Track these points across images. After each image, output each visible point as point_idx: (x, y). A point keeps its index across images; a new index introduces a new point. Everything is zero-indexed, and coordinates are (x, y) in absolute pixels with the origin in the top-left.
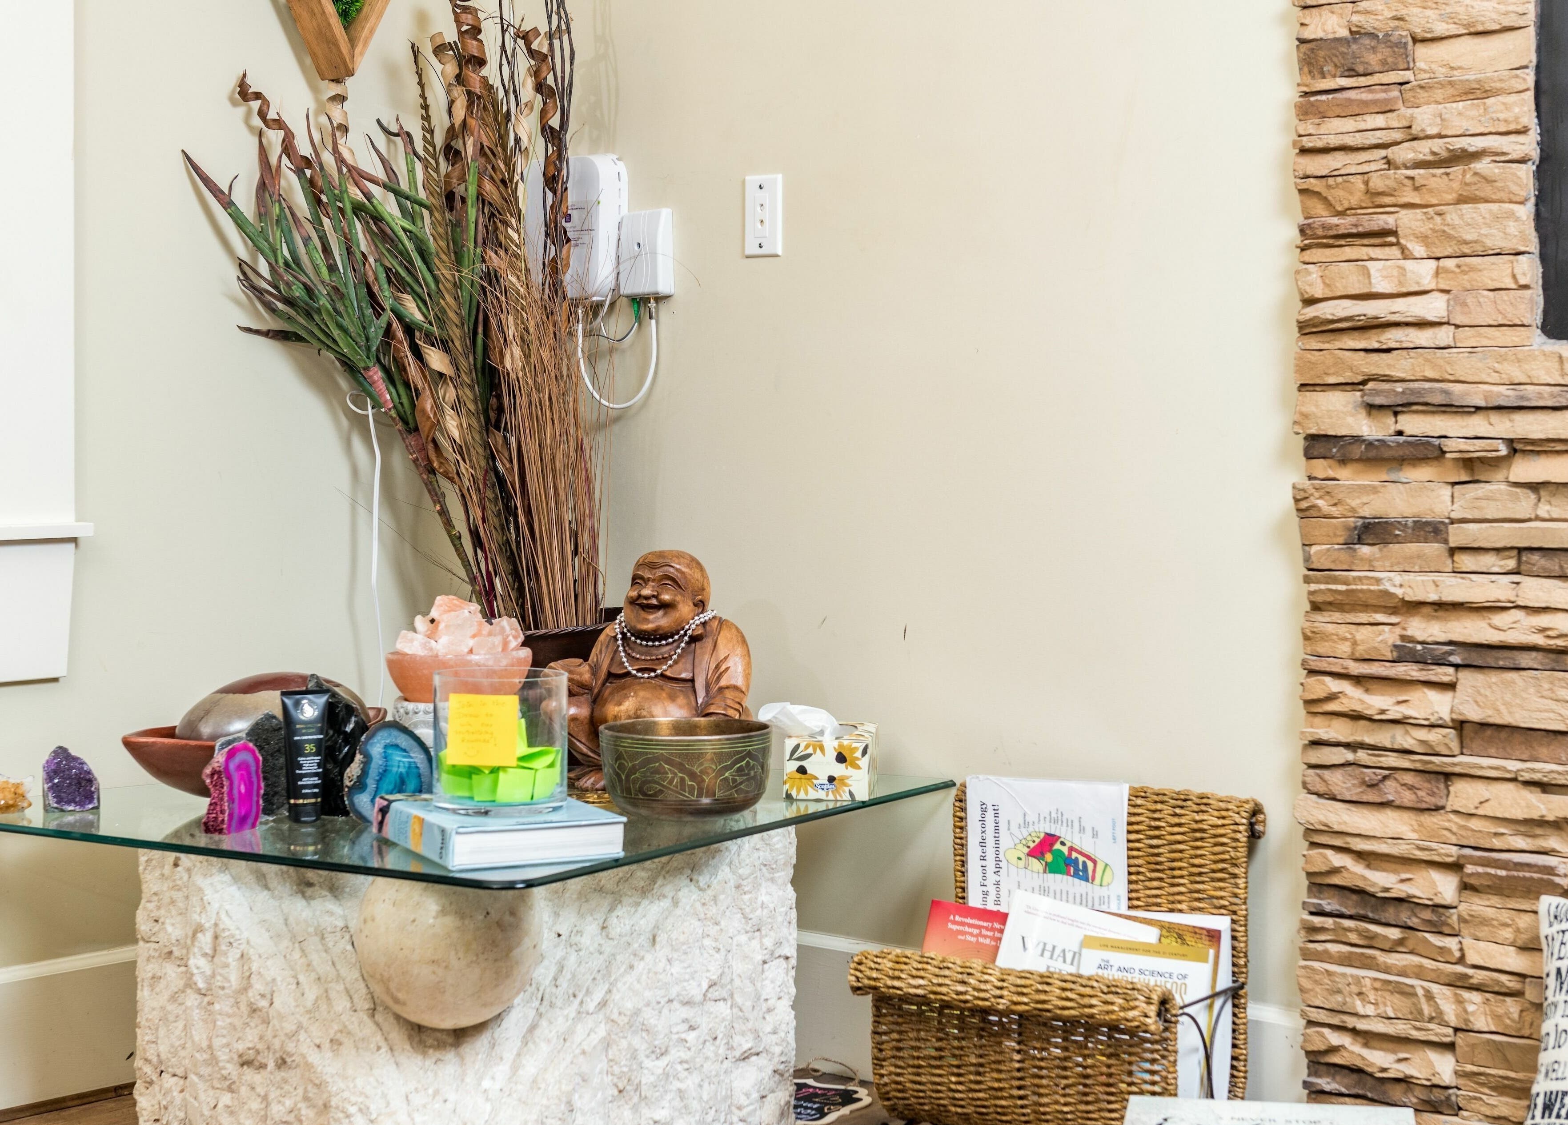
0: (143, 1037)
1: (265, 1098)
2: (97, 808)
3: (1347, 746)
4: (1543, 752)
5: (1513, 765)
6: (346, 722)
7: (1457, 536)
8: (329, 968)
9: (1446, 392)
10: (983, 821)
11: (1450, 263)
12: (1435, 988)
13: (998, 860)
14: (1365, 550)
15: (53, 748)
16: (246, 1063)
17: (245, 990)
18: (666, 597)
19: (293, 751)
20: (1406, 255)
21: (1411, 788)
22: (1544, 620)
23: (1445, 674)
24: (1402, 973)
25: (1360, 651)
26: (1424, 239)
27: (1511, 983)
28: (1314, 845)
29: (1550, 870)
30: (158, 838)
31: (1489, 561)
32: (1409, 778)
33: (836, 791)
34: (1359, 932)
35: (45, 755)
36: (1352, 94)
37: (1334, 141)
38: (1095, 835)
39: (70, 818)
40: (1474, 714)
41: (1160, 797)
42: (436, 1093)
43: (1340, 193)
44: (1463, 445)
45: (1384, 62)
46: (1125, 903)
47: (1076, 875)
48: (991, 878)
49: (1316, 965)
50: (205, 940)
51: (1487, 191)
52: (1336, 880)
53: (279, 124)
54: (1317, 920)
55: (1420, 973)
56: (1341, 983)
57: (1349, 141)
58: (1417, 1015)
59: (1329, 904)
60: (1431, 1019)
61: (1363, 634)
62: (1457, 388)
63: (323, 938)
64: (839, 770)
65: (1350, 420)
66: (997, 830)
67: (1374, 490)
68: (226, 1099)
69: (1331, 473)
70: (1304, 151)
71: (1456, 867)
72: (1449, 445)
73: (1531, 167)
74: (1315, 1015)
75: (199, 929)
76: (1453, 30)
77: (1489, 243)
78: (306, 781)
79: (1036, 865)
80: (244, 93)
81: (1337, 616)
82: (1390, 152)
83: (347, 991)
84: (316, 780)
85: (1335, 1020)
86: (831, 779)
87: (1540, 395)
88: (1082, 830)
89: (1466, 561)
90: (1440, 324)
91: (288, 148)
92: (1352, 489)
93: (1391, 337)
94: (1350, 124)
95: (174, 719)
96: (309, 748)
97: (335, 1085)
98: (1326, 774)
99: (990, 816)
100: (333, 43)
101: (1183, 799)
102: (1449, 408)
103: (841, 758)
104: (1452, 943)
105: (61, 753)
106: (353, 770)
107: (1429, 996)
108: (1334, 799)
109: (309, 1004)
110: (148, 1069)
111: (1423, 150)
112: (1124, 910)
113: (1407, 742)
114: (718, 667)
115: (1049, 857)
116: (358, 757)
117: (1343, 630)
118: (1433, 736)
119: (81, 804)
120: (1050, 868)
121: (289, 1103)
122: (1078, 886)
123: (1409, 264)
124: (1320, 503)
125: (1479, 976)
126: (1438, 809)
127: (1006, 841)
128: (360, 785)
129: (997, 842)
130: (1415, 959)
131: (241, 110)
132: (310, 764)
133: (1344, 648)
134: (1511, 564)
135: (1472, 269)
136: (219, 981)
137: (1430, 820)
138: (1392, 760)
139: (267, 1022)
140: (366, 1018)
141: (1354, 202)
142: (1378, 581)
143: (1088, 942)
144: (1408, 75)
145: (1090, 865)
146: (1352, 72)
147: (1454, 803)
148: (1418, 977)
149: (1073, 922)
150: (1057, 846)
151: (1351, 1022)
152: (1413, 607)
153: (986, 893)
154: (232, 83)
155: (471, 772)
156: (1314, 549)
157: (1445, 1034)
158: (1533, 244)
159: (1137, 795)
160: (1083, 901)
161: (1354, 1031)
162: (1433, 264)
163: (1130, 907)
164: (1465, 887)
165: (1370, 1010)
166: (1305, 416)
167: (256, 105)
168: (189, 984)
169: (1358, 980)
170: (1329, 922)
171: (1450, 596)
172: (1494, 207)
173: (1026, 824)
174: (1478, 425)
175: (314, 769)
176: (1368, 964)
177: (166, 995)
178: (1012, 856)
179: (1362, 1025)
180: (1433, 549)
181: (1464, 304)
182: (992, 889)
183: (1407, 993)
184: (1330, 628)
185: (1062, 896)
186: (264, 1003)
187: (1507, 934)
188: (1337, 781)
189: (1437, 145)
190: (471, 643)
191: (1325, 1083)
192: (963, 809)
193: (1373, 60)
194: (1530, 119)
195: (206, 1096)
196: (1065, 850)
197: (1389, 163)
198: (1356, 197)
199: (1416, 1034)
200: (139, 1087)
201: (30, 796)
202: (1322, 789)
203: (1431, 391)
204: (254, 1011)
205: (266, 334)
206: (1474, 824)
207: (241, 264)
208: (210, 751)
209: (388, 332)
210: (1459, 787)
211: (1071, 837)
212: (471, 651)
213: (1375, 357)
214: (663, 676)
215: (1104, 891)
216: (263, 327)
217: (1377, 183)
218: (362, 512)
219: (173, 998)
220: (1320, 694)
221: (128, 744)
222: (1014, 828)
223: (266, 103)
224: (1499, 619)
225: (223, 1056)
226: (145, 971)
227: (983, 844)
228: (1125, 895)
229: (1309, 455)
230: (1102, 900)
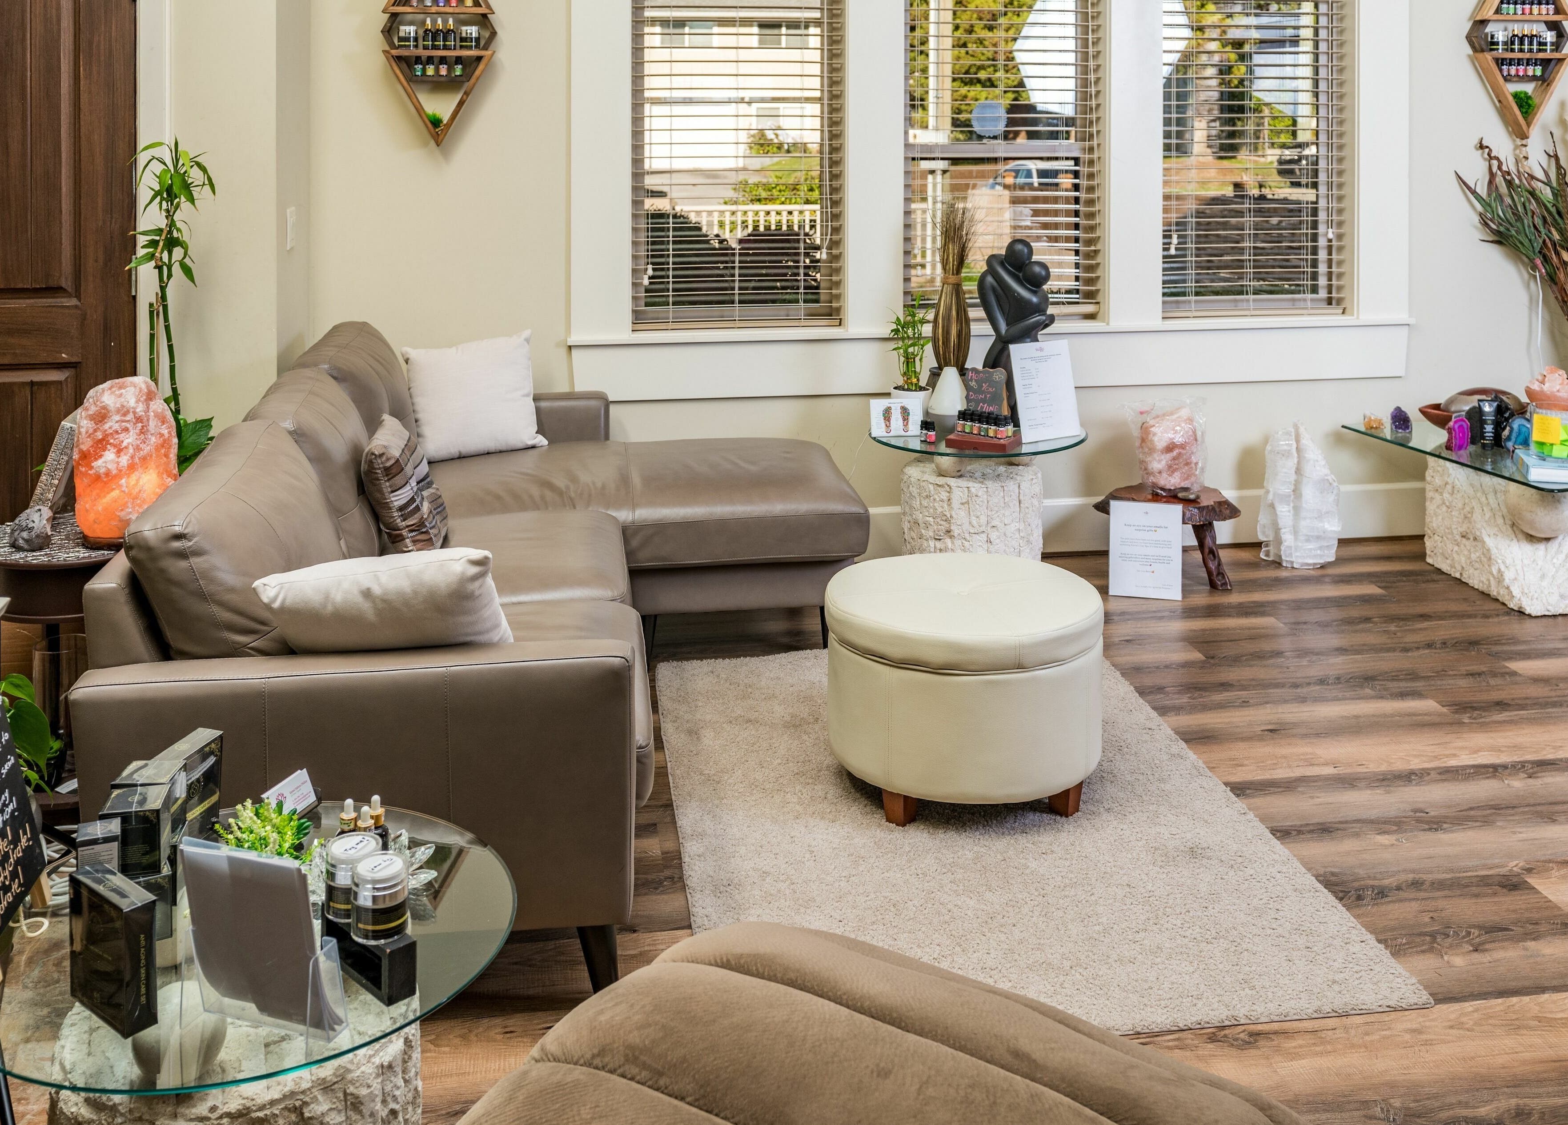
0: (1428, 519)
1: (1469, 551)
2: (1411, 432)
6: (1505, 412)
8: (1496, 505)
15: (1395, 407)
16: (1463, 537)
17: (1463, 509)
19: (1483, 423)
30: (1428, 451)
35: (1392, 409)
39: (1400, 435)
42: (1534, 560)
50: (1449, 487)
53: (1497, 159)
63: (1496, 493)
68: (1456, 548)
75: (1447, 483)
78: (1487, 434)
80: (1482, 147)
83: (1503, 516)
84: (1491, 434)
91: (1500, 168)
95: (1441, 400)
96: (1489, 422)
97: (1494, 551)
100: (1520, 126)
105: (1398, 409)
106: (1506, 432)
109: (1487, 519)
110: (1429, 532)
116: (1508, 428)
119: (1404, 430)
121: (1478, 554)
128: (1509, 438)
131: (1480, 151)
132: (1489, 428)
136: (1454, 504)
139: (1470, 522)
140: (1510, 529)
154: (1476, 141)
155: (1541, 444)
167: (1487, 150)
168: (1444, 503)
175: (1491, 430)
177: (1435, 506)
186: (1469, 515)
190: (1558, 387)
195: (1450, 546)
200: (1426, 538)
201: (1385, 425)
204: (1466, 517)
205: (1492, 242)
207: (1480, 214)
208: (1450, 419)
209: (1544, 241)
212: (1558, 391)
216: (1491, 239)
218: (1534, 315)
219: (1438, 507)
221: (1421, 411)
223: (1490, 150)
225: (1455, 532)
226: (1429, 494)
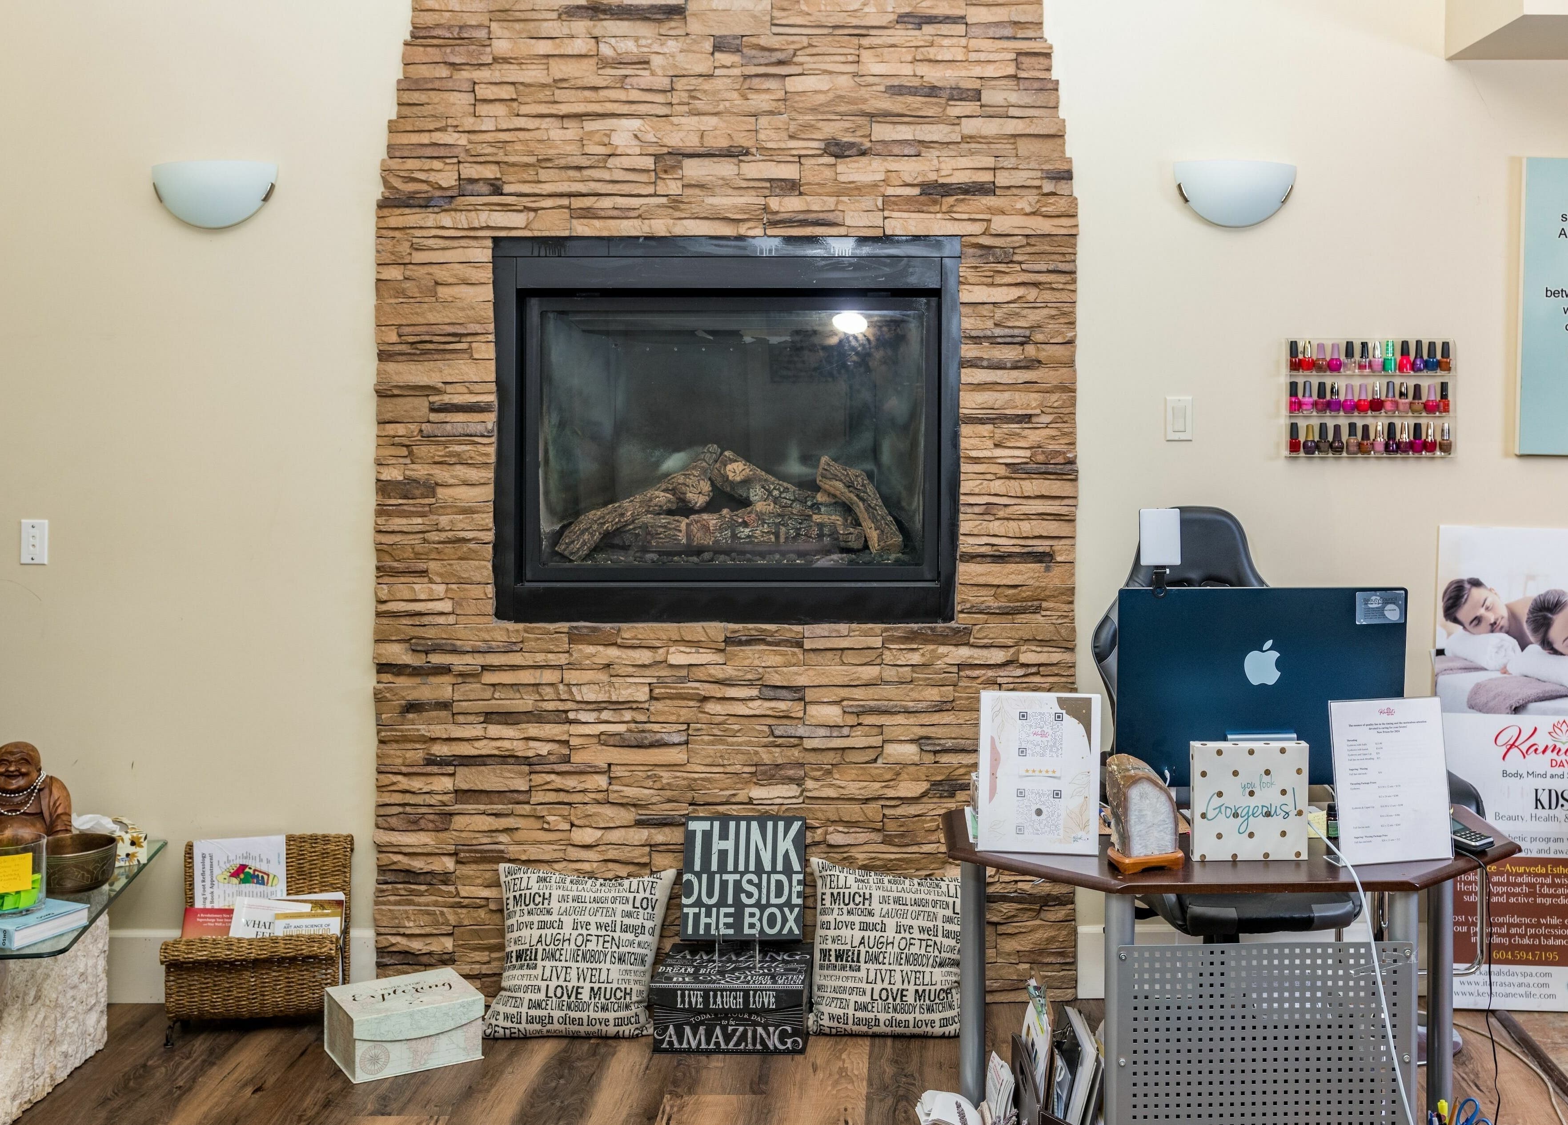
3: (399, 805)
4: (496, 800)
5: (482, 807)
7: (456, 708)
9: (454, 645)
10: (203, 863)
11: (454, 586)
12: (445, 910)
13: (212, 881)
14: (410, 716)
18: (23, 770)
20: (431, 581)
21: (432, 821)
22: (499, 744)
23: (451, 769)
24: (427, 905)
25: (408, 762)
26: (440, 575)
27: (483, 902)
28: (380, 852)
29: (502, 851)
31: (471, 718)
32: (431, 817)
33: (130, 861)
34: (405, 890)
36: (405, 508)
37: (396, 528)
38: (268, 862)
40: (465, 786)
41: (303, 839)
43: (398, 552)
44: (461, 668)
45: (422, 494)
46: (285, 892)
47: (258, 883)
48: (208, 890)
49: (383, 907)
51: (473, 555)
52: (393, 867)
54: (384, 887)
55: (436, 904)
56: (397, 914)
57: (405, 529)
58: (436, 923)
59: (389, 877)
60: (443, 924)
61: (409, 754)
62: (459, 643)
64: (132, 850)
65: (404, 657)
66: (211, 866)
67: (414, 688)
69: (391, 680)
70: (379, 532)
71: (456, 854)
72: (455, 668)
73: (491, 545)
74: (382, 930)
76: (456, 482)
77: (474, 579)
79: (235, 880)
81: (395, 746)
82: (427, 535)
85: (394, 931)
86: (128, 855)
87: (498, 647)
88: (261, 860)
89: (461, 719)
90: (449, 614)
92: (403, 688)
93: (426, 620)
94: (404, 521)
98: (389, 819)
99: (207, 860)
101: (314, 839)
102: (454, 651)
103: (133, 843)
104: (452, 888)
107: (442, 913)
108: (393, 830)
111: (443, 536)
112: (285, 897)
113: (433, 802)
114: (55, 804)
115: (242, 876)
117: (399, 753)
118: (445, 798)
120: (243, 881)
122: (260, 888)
123: (434, 586)
124: (388, 695)
125: (466, 901)
126: (446, 829)
127: (217, 871)
129: (212, 872)
130: (434, 898)
133: (400, 761)
134: (482, 719)
135: (465, 590)
137: (441, 835)
138: (424, 810)
141: (405, 556)
142: (418, 730)
143: (278, 916)
144: (433, 500)
145: (266, 877)
146: (406, 497)
147: (453, 826)
148: (434, 905)
149: (268, 908)
150: (247, 870)
151: (402, 931)
152: (434, 740)
153: (205, 899)
156: (384, 716)
157: (448, 929)
158: (491, 581)
159: (290, 839)
160: (262, 895)
161: (404, 935)
162: (444, 586)
163: (288, 894)
164: (458, 862)
165: (411, 924)
166: (380, 655)
169: (406, 912)
170: (390, 886)
171: (454, 735)
172: (477, 563)
173: (229, 861)
174: (468, 659)
176: (410, 903)
178: (221, 878)
179: (408, 932)
180: (443, 714)
181: (461, 605)
182: (209, 896)
183: (428, 913)
184: (392, 752)
185: (251, 895)
187: (479, 881)
188: (393, 821)
189: (450, 534)
191: (386, 960)
192: (191, 858)
193: (417, 492)
194: (491, 525)
196: (251, 871)
197: (425, 540)
198: (409, 554)
199: (435, 932)
202: (386, 826)
203: (446, 644)
206: (464, 835)
210: (456, 818)
211: (253, 864)
213: (417, 628)
214: (24, 813)
215: (273, 889)
217: (418, 548)
220: (387, 782)
222: (222, 864)
224: (477, 744)
227: (203, 874)
228: (285, 889)
229: (379, 672)
230: (272, 893)
